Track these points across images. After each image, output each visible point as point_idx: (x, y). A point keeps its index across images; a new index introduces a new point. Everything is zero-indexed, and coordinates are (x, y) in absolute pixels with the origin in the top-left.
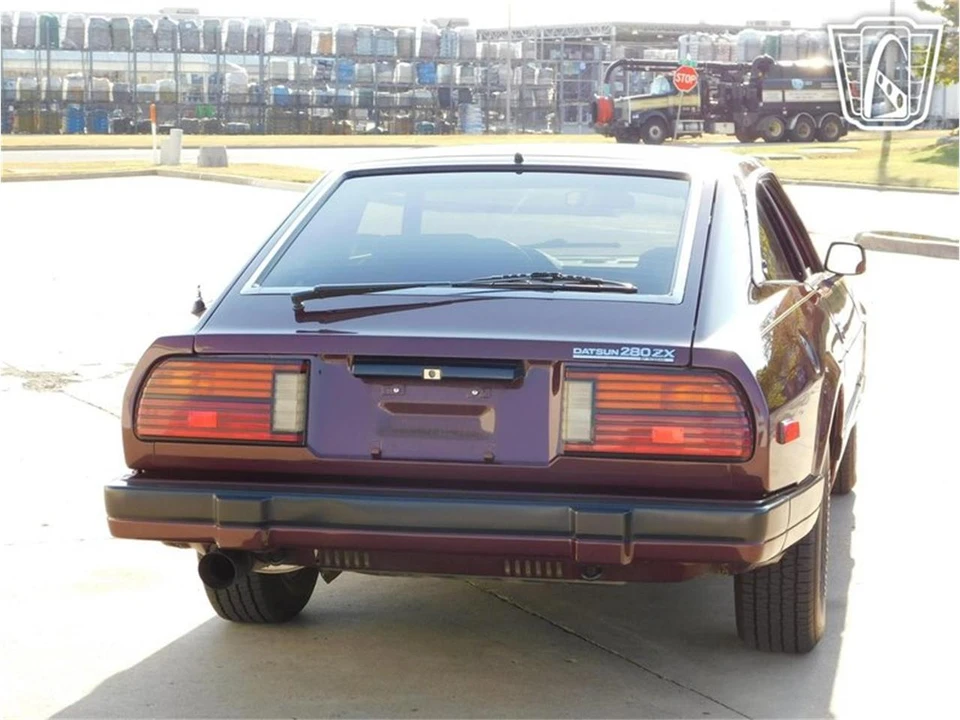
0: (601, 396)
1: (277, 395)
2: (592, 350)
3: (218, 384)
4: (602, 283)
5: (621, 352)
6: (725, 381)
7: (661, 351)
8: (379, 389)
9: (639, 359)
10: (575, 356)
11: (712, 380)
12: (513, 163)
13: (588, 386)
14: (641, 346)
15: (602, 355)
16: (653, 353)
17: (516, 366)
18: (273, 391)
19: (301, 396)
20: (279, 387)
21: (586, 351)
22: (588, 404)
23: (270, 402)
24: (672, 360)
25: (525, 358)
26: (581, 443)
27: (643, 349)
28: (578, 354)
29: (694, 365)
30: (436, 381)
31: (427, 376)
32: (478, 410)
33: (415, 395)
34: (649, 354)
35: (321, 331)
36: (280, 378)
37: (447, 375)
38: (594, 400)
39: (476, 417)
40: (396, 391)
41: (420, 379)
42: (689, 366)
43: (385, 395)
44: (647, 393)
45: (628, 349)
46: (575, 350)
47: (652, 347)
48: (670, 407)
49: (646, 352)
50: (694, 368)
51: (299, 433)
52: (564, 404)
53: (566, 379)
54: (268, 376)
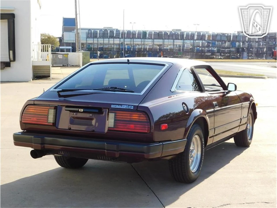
0: (117, 117)
1: (49, 114)
2: (115, 106)
4: (126, 90)
6: (144, 114)
8: (72, 114)
9: (125, 108)
10: (112, 107)
11: (141, 114)
12: (127, 61)
13: (114, 114)
14: (126, 105)
15: (117, 107)
16: (129, 106)
17: (101, 109)
18: (48, 113)
19: (54, 114)
21: (114, 106)
22: (114, 119)
23: (48, 116)
25: (103, 107)
26: (111, 128)
28: (112, 106)
29: (138, 110)
30: (82, 112)
31: (80, 111)
32: (92, 119)
35: (64, 100)
36: (50, 110)
37: (84, 111)
38: (115, 117)
39: (91, 121)
40: (75, 114)
41: (79, 111)
44: (127, 116)
45: (123, 105)
47: (129, 105)
48: (131, 120)
49: (127, 106)
50: (138, 111)
51: (53, 123)
52: (109, 118)
53: (109, 112)
54: (47, 110)
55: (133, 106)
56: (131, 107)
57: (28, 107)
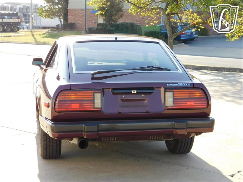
0: (175, 95)
1: (95, 99)
2: (172, 84)
3: (78, 97)
5: (178, 84)
6: (201, 90)
7: (187, 84)
8: (119, 96)
9: (182, 86)
10: (168, 86)
11: (199, 90)
12: (115, 39)
13: (172, 93)
14: (182, 83)
15: (174, 85)
16: (185, 84)
17: (152, 89)
18: (94, 98)
19: (101, 99)
20: (95, 97)
21: (170, 84)
22: (172, 97)
23: (93, 100)
24: (190, 86)
25: (154, 87)
26: (171, 107)
27: (183, 84)
28: (168, 85)
29: (194, 87)
31: (133, 92)
32: (144, 100)
33: (129, 97)
34: (185, 85)
36: (95, 94)
37: (137, 92)
38: (173, 96)
39: (143, 102)
40: (123, 96)
41: (131, 93)
42: (193, 87)
43: (120, 97)
44: (185, 94)
45: (180, 84)
46: (168, 84)
47: (185, 83)
48: (190, 97)
51: (101, 108)
52: (166, 97)
53: (166, 91)
54: (92, 94)
55: (189, 83)
56: (188, 84)
57: (62, 93)
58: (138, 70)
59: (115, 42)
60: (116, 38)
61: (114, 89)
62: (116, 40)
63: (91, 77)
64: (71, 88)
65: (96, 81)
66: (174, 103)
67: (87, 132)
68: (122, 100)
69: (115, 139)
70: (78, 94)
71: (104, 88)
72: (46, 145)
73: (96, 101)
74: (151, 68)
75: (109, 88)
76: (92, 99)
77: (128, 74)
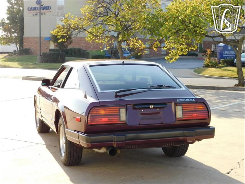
0: (183, 109)
2: (181, 100)
3: (107, 112)
4: (170, 87)
5: (185, 100)
6: (203, 104)
9: (189, 101)
11: (201, 104)
14: (189, 98)
15: (182, 101)
16: (191, 99)
17: (165, 104)
18: (120, 112)
20: (121, 112)
21: (179, 100)
22: (181, 110)
23: (119, 115)
24: (194, 101)
25: (167, 102)
26: (181, 118)
28: (178, 101)
30: (152, 108)
32: (159, 113)
33: (147, 111)
36: (121, 109)
37: (154, 107)
38: (182, 110)
39: (158, 115)
40: (143, 110)
41: (149, 108)
42: (197, 102)
43: (140, 111)
44: (192, 107)
45: (187, 99)
46: (177, 100)
48: (195, 110)
50: (198, 102)
51: (126, 121)
52: (177, 111)
53: (176, 106)
54: (118, 109)
55: (194, 98)
56: (193, 99)
57: (94, 109)
58: (150, 88)
59: (122, 65)
60: (123, 62)
61: (135, 105)
62: (123, 64)
63: (115, 95)
64: (100, 105)
65: (118, 99)
66: (183, 116)
67: (117, 141)
68: (142, 114)
69: (136, 147)
70: (107, 110)
71: (127, 104)
72: (71, 153)
73: (121, 115)
74: (160, 87)
75: (131, 104)
76: (119, 113)
77: (143, 92)
